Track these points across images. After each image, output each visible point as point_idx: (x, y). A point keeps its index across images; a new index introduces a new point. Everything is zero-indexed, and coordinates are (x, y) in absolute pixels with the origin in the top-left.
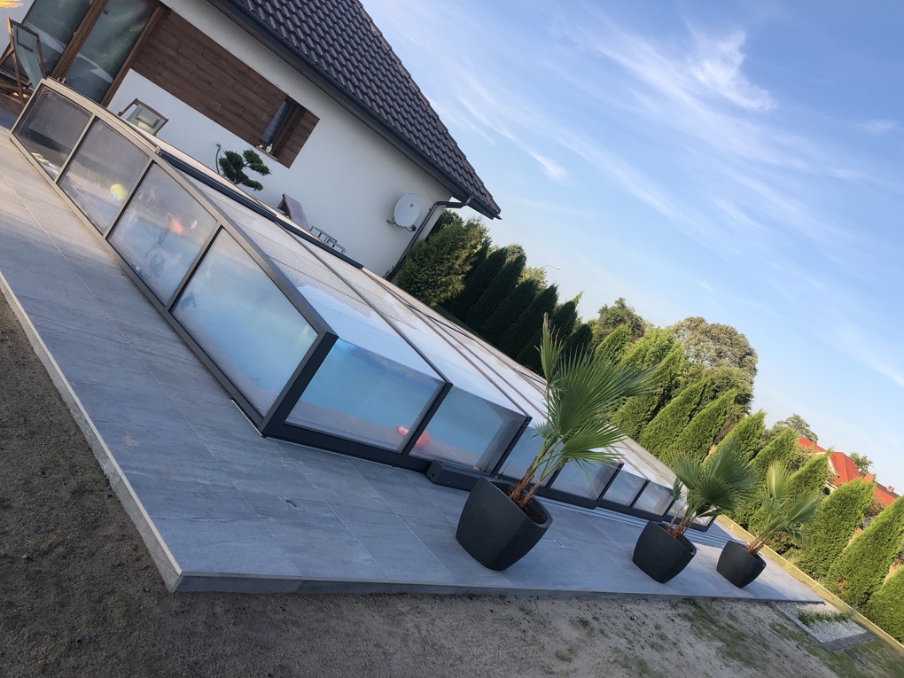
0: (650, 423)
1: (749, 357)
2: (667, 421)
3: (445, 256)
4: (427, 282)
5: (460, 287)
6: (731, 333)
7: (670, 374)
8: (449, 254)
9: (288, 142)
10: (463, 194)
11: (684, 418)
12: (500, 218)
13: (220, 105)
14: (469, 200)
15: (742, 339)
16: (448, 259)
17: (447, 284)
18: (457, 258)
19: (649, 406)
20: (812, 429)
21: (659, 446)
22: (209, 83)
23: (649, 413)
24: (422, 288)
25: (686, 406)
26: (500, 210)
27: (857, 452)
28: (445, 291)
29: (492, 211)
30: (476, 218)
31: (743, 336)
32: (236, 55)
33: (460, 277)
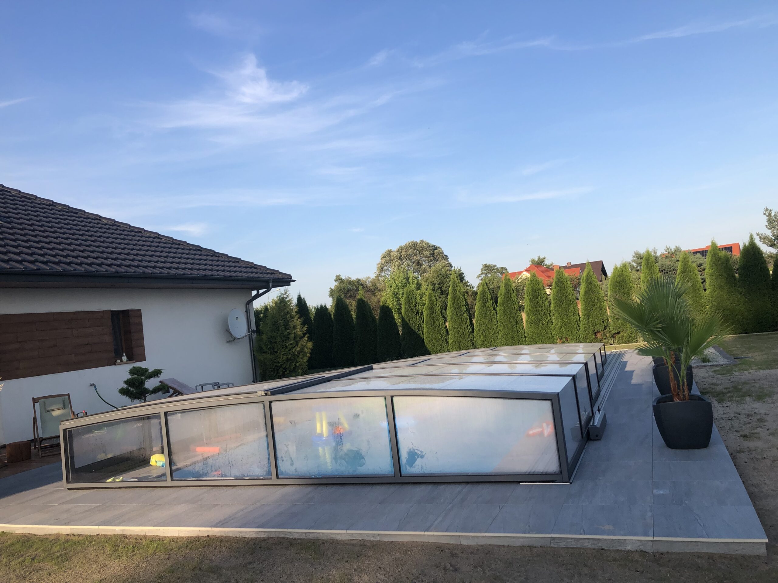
0: (475, 332)
1: (437, 250)
2: (484, 324)
3: (286, 332)
4: (288, 360)
5: (310, 345)
6: (414, 246)
7: (460, 293)
8: (286, 329)
9: (133, 343)
10: (264, 284)
11: (492, 313)
12: (294, 281)
13: (73, 355)
14: (270, 284)
15: (423, 244)
16: (289, 334)
17: (302, 350)
18: (295, 327)
19: (466, 323)
20: (499, 266)
21: (493, 342)
22: (55, 346)
23: (469, 327)
24: (288, 367)
25: (487, 305)
26: (290, 276)
27: (532, 258)
28: (304, 355)
29: (286, 280)
30: (283, 292)
31: (422, 241)
32: (59, 311)
33: (306, 338)
